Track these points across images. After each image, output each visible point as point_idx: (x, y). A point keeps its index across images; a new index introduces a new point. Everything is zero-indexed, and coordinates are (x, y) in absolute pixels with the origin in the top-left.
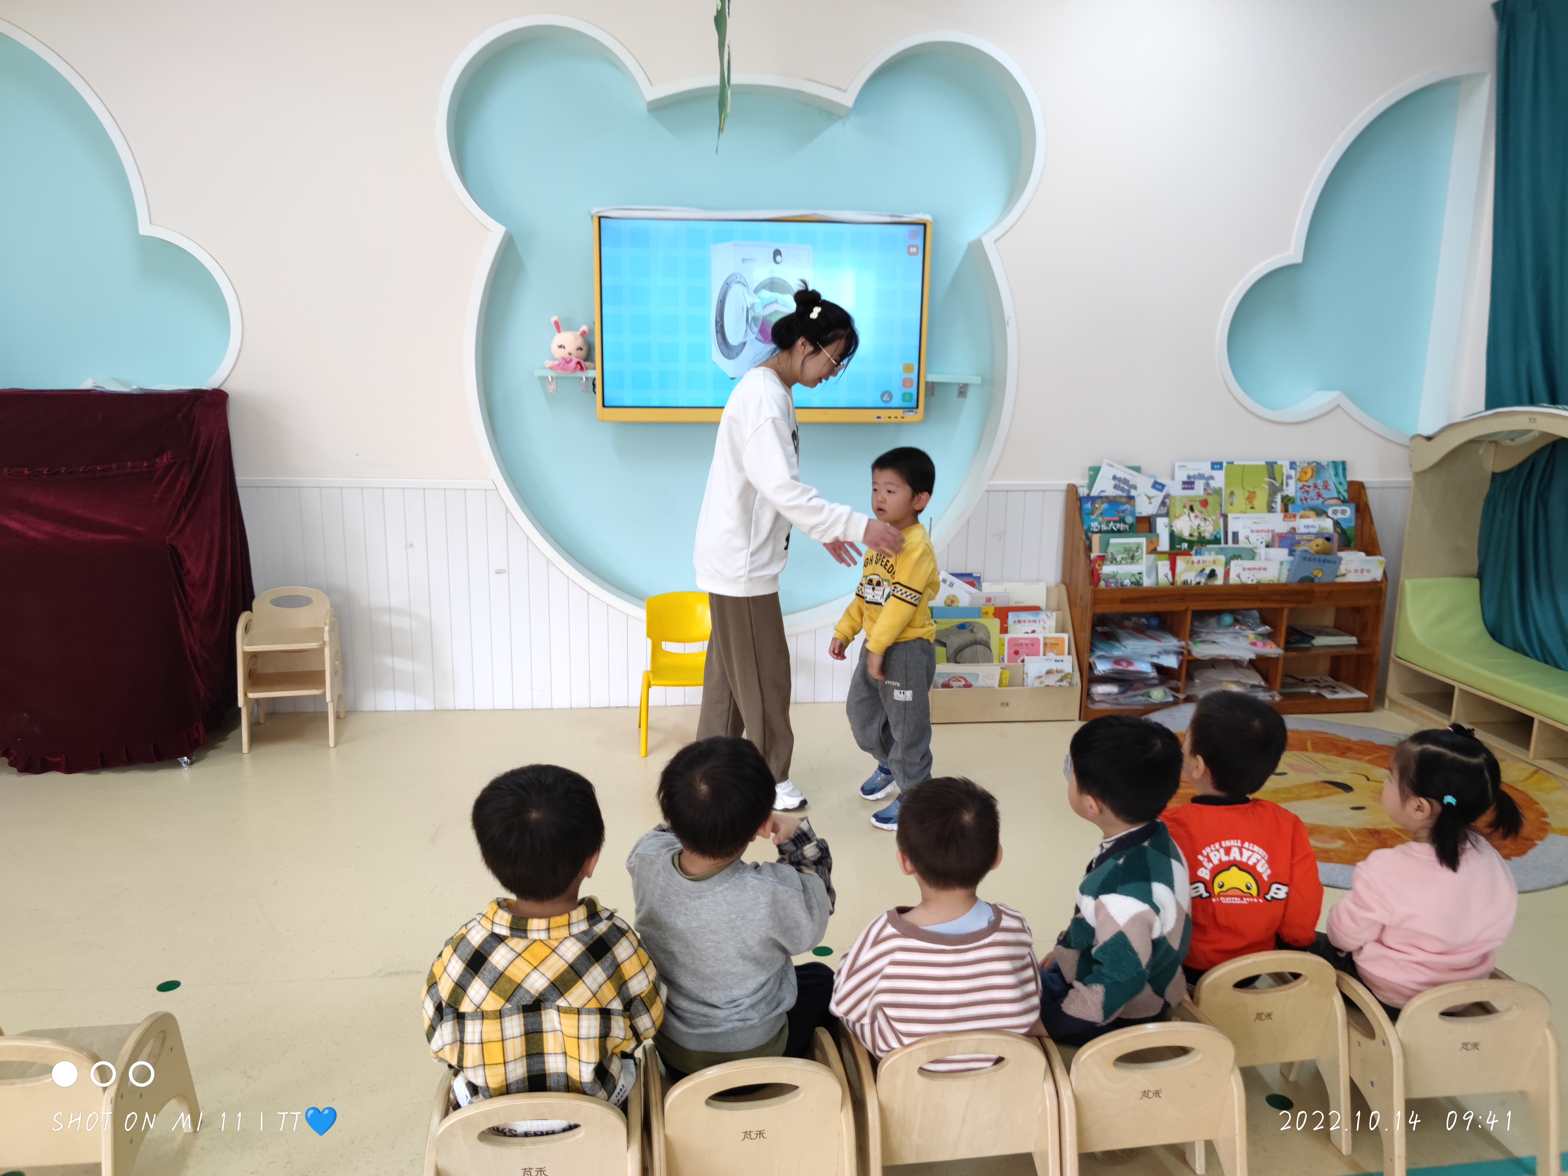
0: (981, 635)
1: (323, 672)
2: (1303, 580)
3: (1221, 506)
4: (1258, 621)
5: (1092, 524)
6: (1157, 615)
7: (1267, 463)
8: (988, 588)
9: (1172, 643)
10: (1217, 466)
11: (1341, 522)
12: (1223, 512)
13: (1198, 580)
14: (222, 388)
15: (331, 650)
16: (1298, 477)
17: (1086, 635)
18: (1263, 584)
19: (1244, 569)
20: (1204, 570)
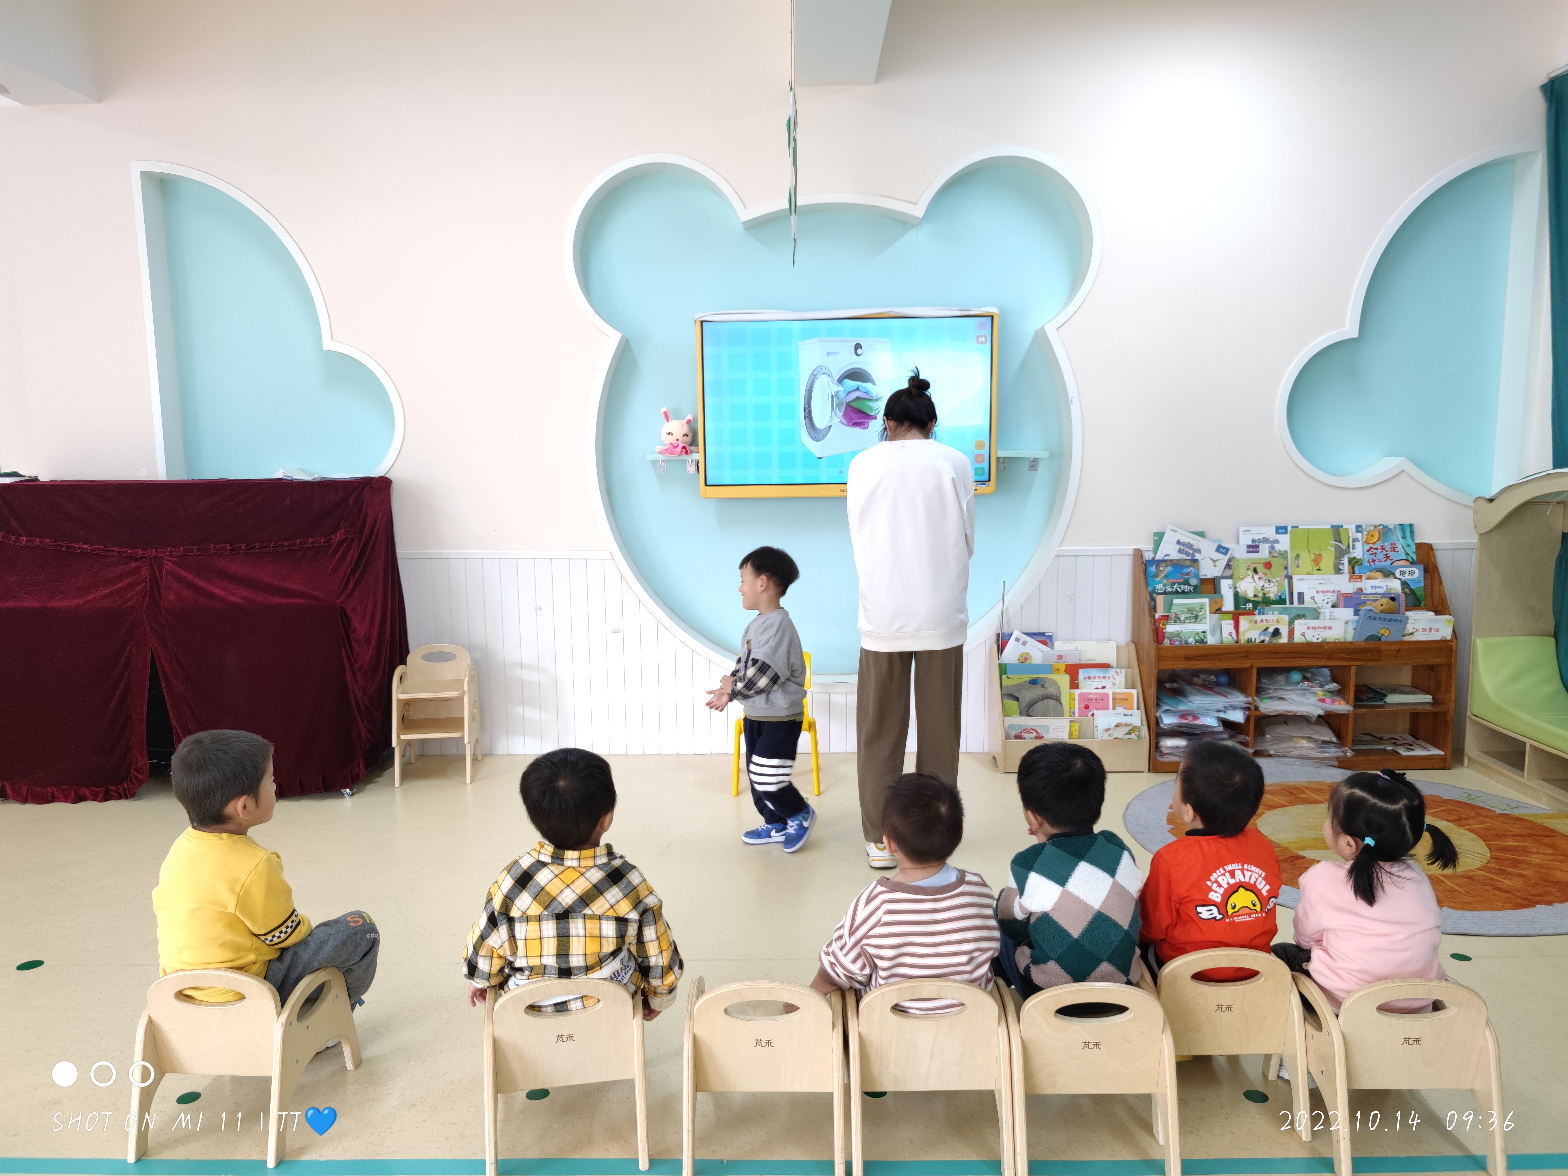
0: (1051, 690)
1: (463, 718)
2: (1370, 639)
3: (1286, 568)
4: (1329, 679)
5: (1157, 586)
6: (1227, 672)
7: (1332, 526)
8: (1059, 646)
9: (1240, 699)
10: (1281, 530)
11: (1409, 583)
12: (1289, 574)
13: (1262, 638)
14: (387, 476)
15: (469, 698)
16: (1364, 540)
17: (1152, 691)
18: (1329, 643)
19: (1308, 628)
20: (1267, 628)
